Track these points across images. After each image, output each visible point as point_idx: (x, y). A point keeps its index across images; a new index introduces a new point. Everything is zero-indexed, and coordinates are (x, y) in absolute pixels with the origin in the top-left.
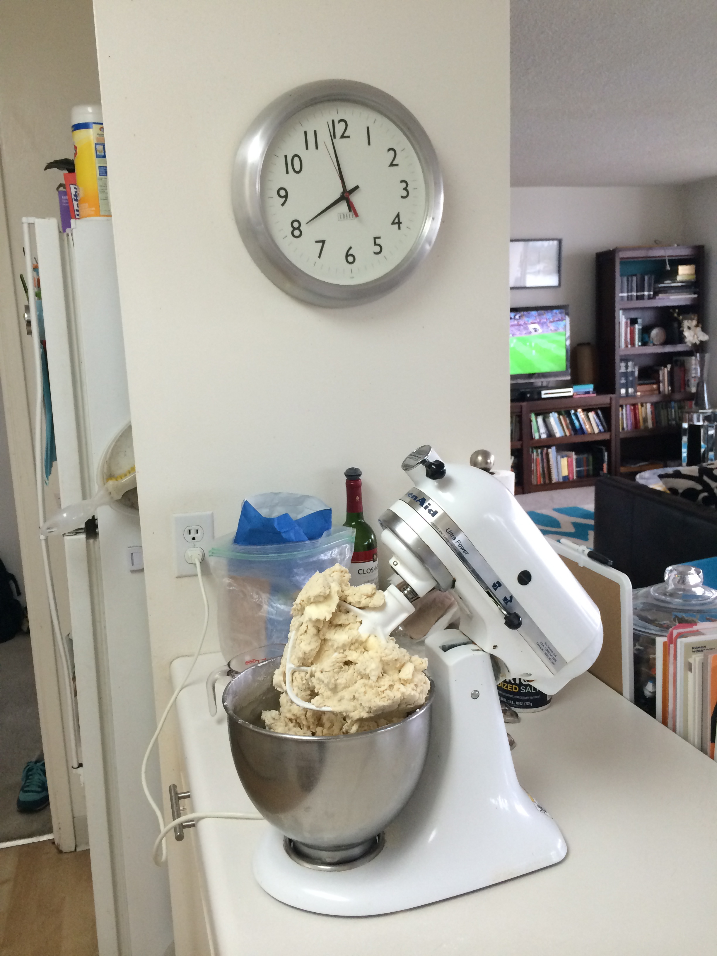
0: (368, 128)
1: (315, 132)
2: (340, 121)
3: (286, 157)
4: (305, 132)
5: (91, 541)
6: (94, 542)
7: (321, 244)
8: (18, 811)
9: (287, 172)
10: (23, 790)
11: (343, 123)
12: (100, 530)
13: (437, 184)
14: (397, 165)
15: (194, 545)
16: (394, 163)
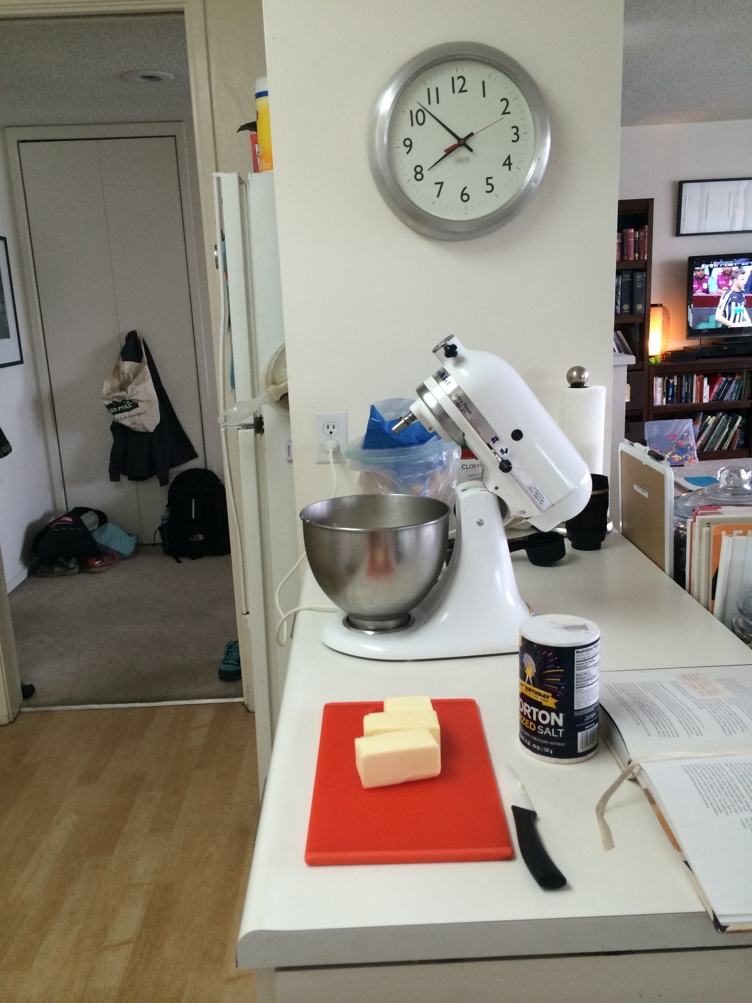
0: (483, 82)
1: (437, 89)
2: (459, 78)
3: (411, 112)
4: (429, 90)
5: (259, 435)
6: (260, 436)
7: (439, 185)
8: (219, 678)
9: (412, 125)
10: (223, 662)
11: (461, 80)
12: (265, 427)
13: (543, 128)
14: (509, 113)
15: (331, 438)
16: (506, 111)
